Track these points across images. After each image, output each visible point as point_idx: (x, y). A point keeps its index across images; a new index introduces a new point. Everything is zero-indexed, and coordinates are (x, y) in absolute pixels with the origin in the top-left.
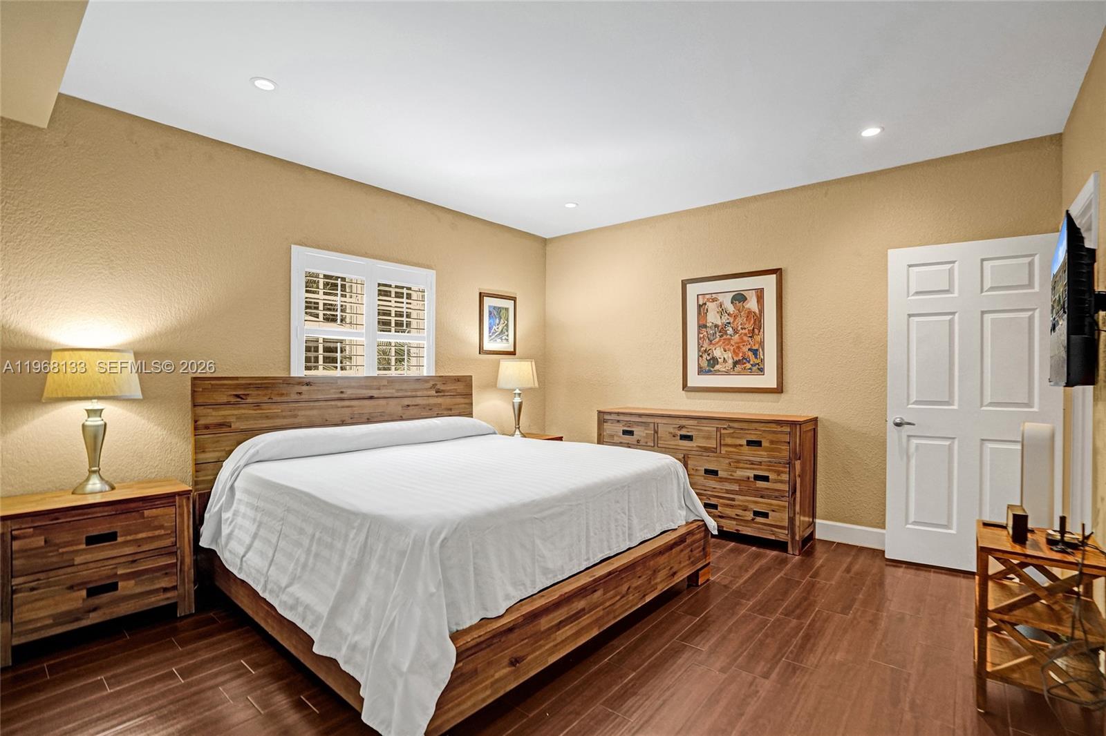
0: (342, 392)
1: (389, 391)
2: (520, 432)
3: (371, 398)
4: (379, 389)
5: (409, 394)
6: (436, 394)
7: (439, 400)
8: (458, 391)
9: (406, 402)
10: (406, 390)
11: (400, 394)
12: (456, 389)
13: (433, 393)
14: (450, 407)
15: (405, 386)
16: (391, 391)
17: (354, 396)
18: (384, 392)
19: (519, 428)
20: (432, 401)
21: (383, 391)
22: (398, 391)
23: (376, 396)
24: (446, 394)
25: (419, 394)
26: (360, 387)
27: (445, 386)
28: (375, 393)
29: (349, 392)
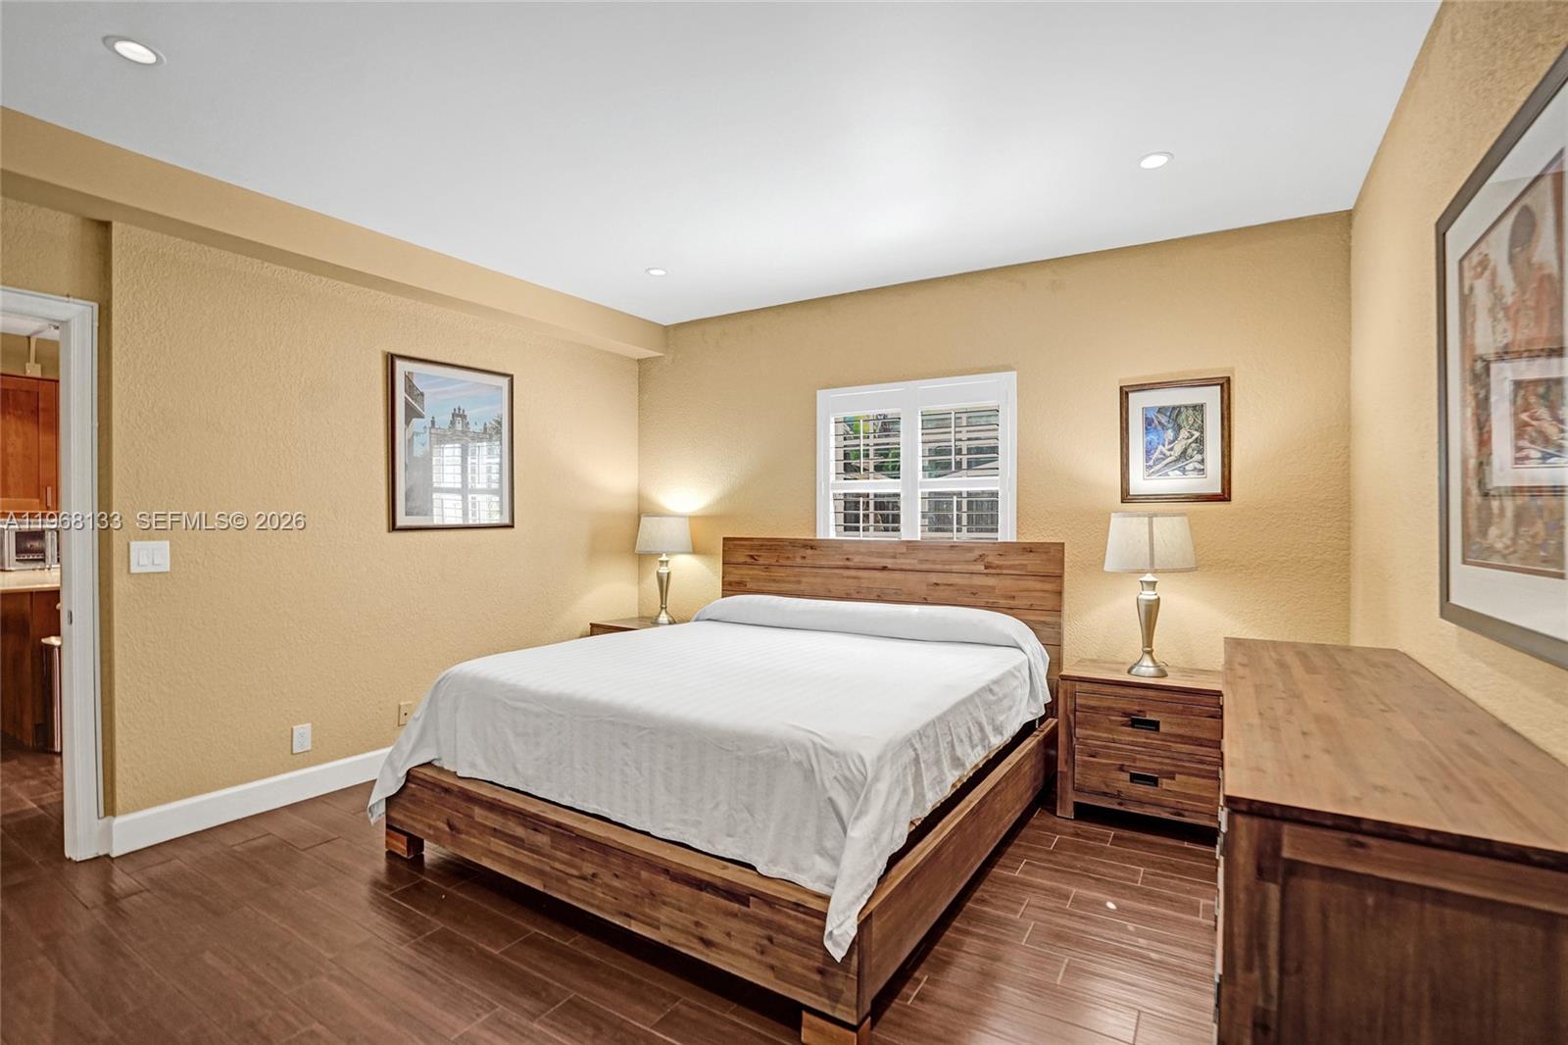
0: (848, 559)
1: (908, 561)
2: (1153, 660)
3: (884, 568)
4: (895, 558)
5: (938, 567)
6: (986, 571)
7: (991, 581)
8: (1030, 568)
9: (934, 578)
10: (934, 562)
11: (925, 567)
12: (1026, 565)
13: (981, 568)
14: (1013, 594)
15: (932, 556)
16: (913, 561)
17: (862, 565)
18: (902, 562)
19: (1150, 653)
20: (978, 581)
21: (899, 561)
22: (922, 561)
23: (889, 566)
24: (1005, 572)
25: (955, 568)
26: (870, 554)
27: (1003, 558)
28: (889, 562)
29: (857, 560)
